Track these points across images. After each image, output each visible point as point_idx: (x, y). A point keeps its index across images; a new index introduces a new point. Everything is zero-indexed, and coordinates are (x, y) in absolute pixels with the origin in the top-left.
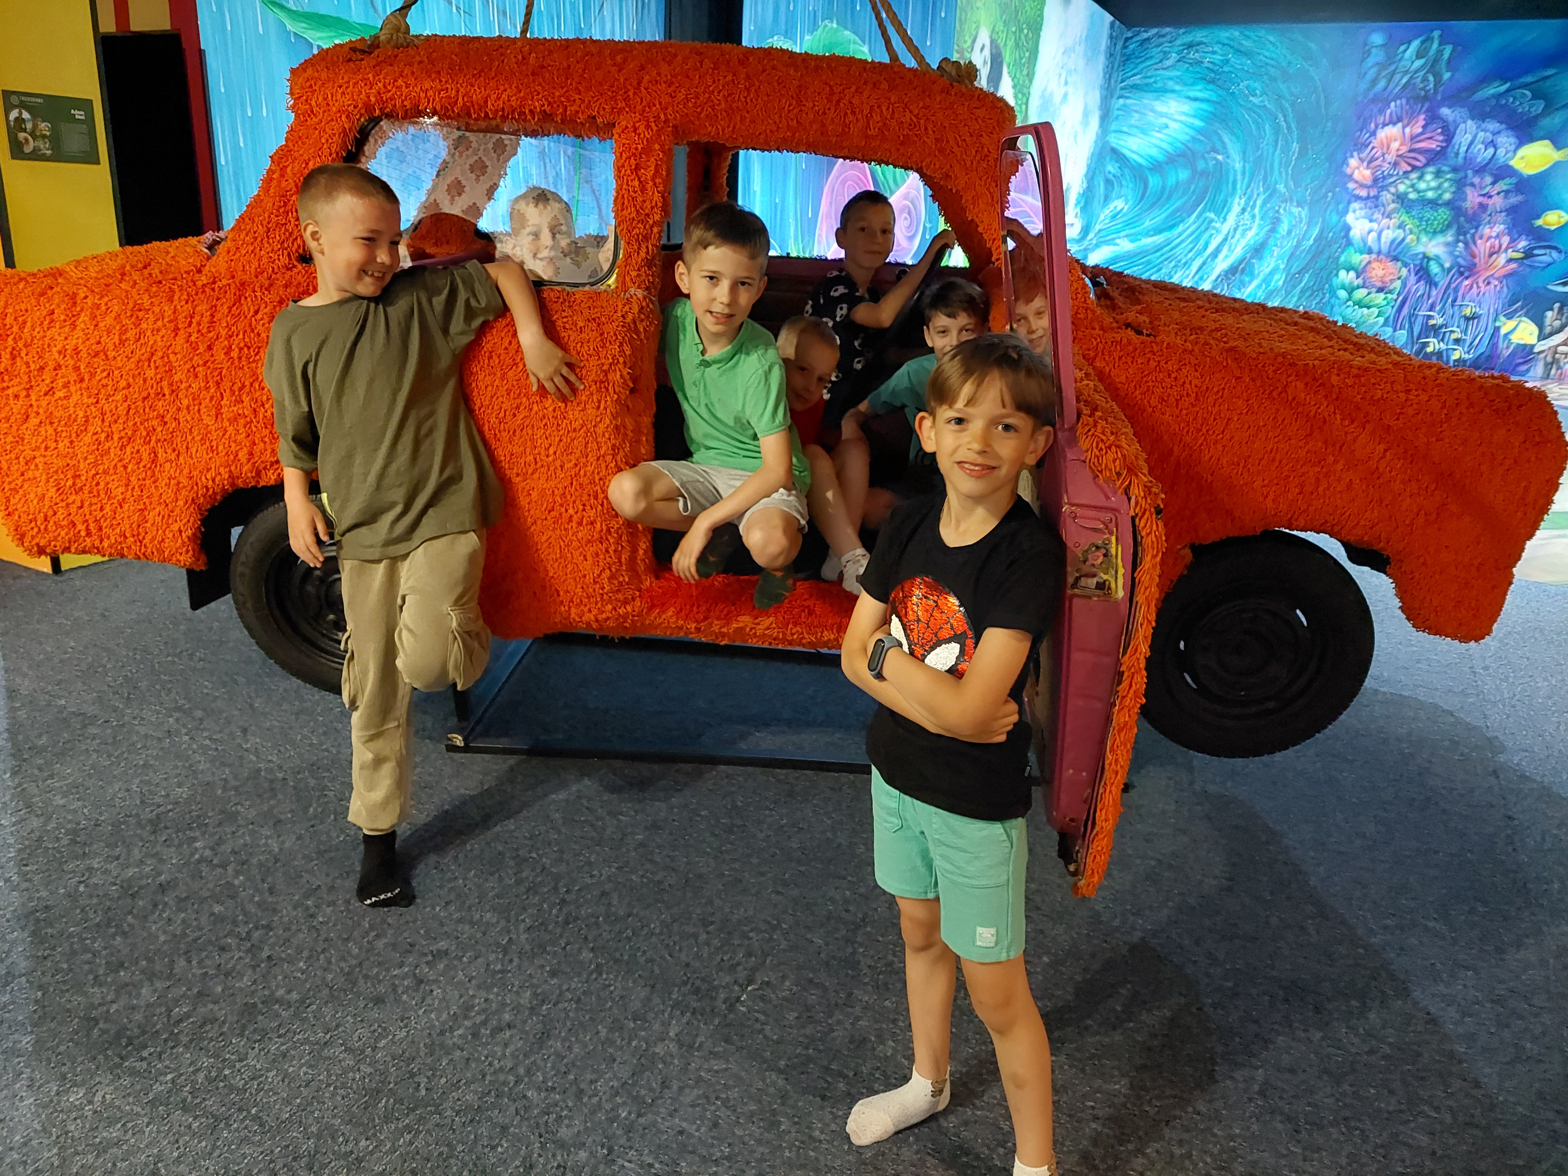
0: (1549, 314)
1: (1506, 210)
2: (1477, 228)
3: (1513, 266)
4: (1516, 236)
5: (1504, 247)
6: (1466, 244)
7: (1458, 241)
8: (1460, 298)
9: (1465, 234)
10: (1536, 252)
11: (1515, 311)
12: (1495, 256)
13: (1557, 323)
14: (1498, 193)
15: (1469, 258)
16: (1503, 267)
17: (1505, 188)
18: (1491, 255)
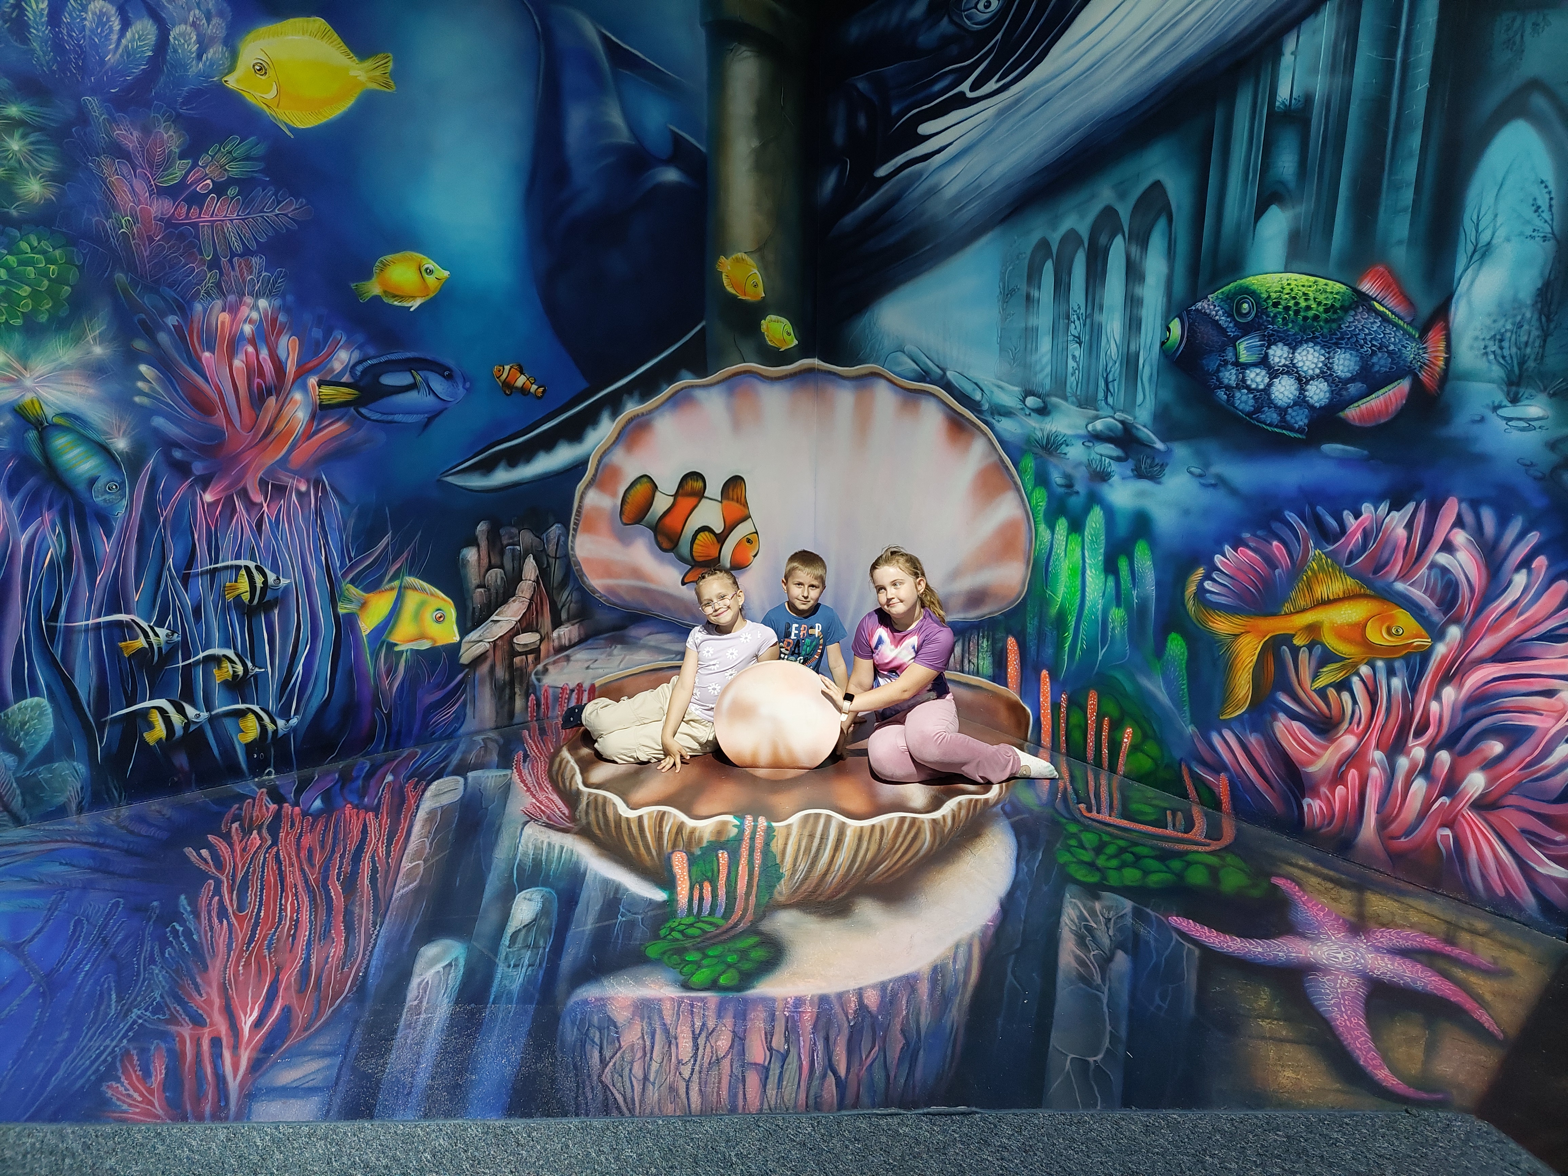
0: (471, 554)
1: (262, 249)
2: (183, 308)
3: (335, 428)
4: (317, 333)
5: (291, 368)
6: (163, 364)
7: (132, 358)
8: (201, 550)
9: (149, 331)
10: (388, 380)
11: (381, 563)
12: (272, 401)
13: (495, 576)
14: (219, 189)
15: (189, 414)
16: (308, 435)
17: (234, 170)
18: (259, 398)
